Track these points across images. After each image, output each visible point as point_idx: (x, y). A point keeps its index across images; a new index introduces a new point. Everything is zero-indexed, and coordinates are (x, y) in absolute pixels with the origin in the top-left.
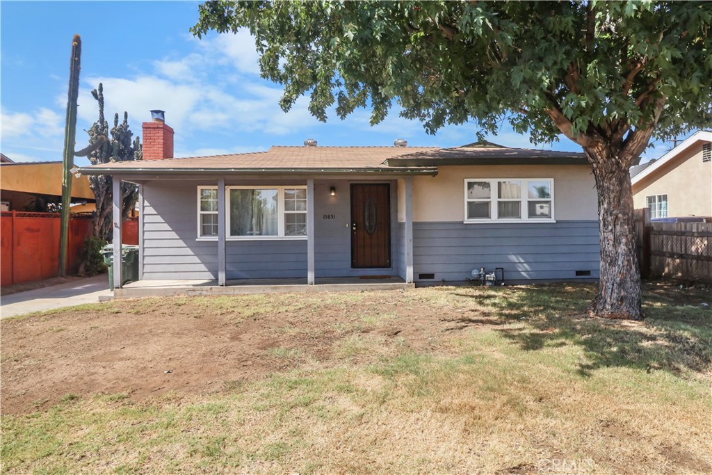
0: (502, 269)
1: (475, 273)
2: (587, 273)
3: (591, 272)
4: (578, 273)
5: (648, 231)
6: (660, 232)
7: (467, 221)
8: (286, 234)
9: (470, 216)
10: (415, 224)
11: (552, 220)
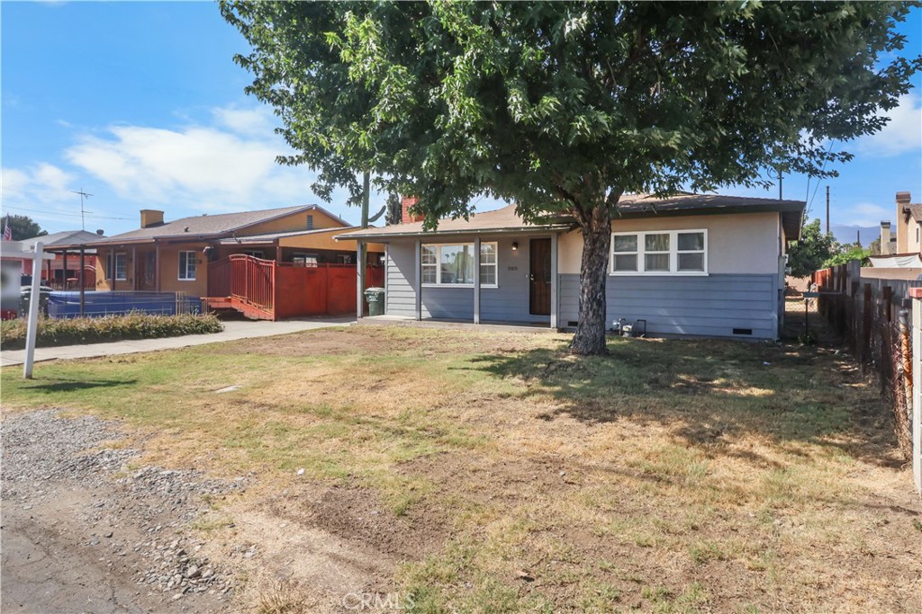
0: (645, 321)
1: (614, 323)
2: (749, 332)
3: (753, 331)
4: (736, 331)
7: (614, 274)
9: (617, 269)
11: (705, 273)
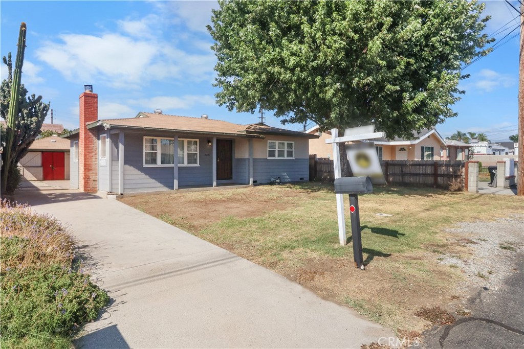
0: (280, 178)
1: (272, 179)
3: (304, 179)
4: (300, 179)
5: (316, 162)
6: (321, 163)
7: (269, 158)
8: (188, 163)
9: (269, 156)
10: (253, 159)
11: (294, 158)
